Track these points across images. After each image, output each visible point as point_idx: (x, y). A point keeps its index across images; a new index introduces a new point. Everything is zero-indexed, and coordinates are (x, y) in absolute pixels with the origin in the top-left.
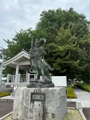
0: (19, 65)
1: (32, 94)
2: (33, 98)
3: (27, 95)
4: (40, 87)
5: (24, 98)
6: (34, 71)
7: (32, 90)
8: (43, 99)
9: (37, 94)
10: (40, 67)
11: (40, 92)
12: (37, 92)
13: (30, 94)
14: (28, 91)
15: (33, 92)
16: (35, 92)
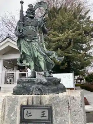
0: (4, 60)
1: (23, 108)
2: (25, 117)
3: (12, 110)
4: (38, 92)
5: (6, 117)
6: (25, 63)
7: (23, 99)
8: (47, 118)
9: (33, 107)
10: (37, 54)
11: (41, 103)
12: (35, 103)
13: (18, 109)
14: (14, 101)
15: (25, 103)
16: (30, 103)
